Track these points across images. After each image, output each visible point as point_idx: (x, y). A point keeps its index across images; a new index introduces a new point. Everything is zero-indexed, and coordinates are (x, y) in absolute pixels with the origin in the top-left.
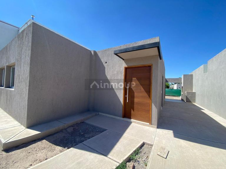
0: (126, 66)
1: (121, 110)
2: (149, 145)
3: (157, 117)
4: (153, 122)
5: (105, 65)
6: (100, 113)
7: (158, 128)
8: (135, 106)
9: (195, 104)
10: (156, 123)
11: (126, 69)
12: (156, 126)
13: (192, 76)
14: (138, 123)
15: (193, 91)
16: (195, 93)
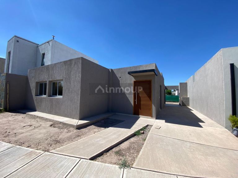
0: (135, 80)
1: (132, 110)
2: (150, 125)
3: (155, 113)
4: (153, 116)
5: (120, 79)
6: (117, 113)
7: (156, 119)
8: (142, 107)
9: (189, 107)
10: (155, 116)
11: (135, 82)
12: (155, 118)
13: (186, 83)
14: (144, 117)
15: (188, 97)
16: (189, 98)
